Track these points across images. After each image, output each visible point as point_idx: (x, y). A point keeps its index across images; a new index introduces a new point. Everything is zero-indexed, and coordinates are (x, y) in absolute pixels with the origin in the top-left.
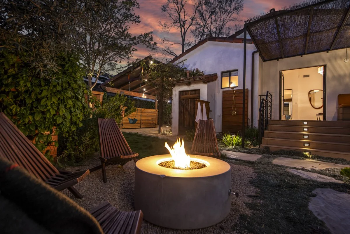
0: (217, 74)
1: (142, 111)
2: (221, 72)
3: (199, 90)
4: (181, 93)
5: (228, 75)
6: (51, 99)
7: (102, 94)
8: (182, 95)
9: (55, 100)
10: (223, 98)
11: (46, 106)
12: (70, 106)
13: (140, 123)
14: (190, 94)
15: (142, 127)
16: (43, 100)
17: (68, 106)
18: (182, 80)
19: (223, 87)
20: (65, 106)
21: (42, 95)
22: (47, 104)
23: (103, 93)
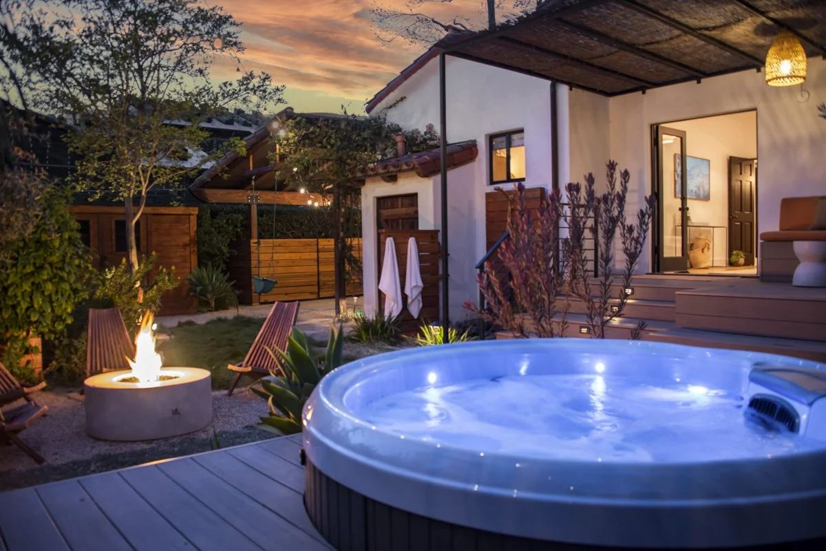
0: (475, 141)
1: (320, 247)
2: (486, 135)
3: (415, 195)
4: (382, 201)
5: (504, 144)
6: (22, 286)
7: (195, 211)
8: (384, 209)
9: (27, 287)
10: (487, 215)
11: (16, 296)
12: (49, 293)
13: (316, 283)
14: (400, 206)
15: (322, 294)
16: (11, 289)
17: (47, 293)
18: (372, 170)
19: (495, 180)
20: (43, 292)
21: (9, 282)
22: (16, 293)
23: (197, 209)
